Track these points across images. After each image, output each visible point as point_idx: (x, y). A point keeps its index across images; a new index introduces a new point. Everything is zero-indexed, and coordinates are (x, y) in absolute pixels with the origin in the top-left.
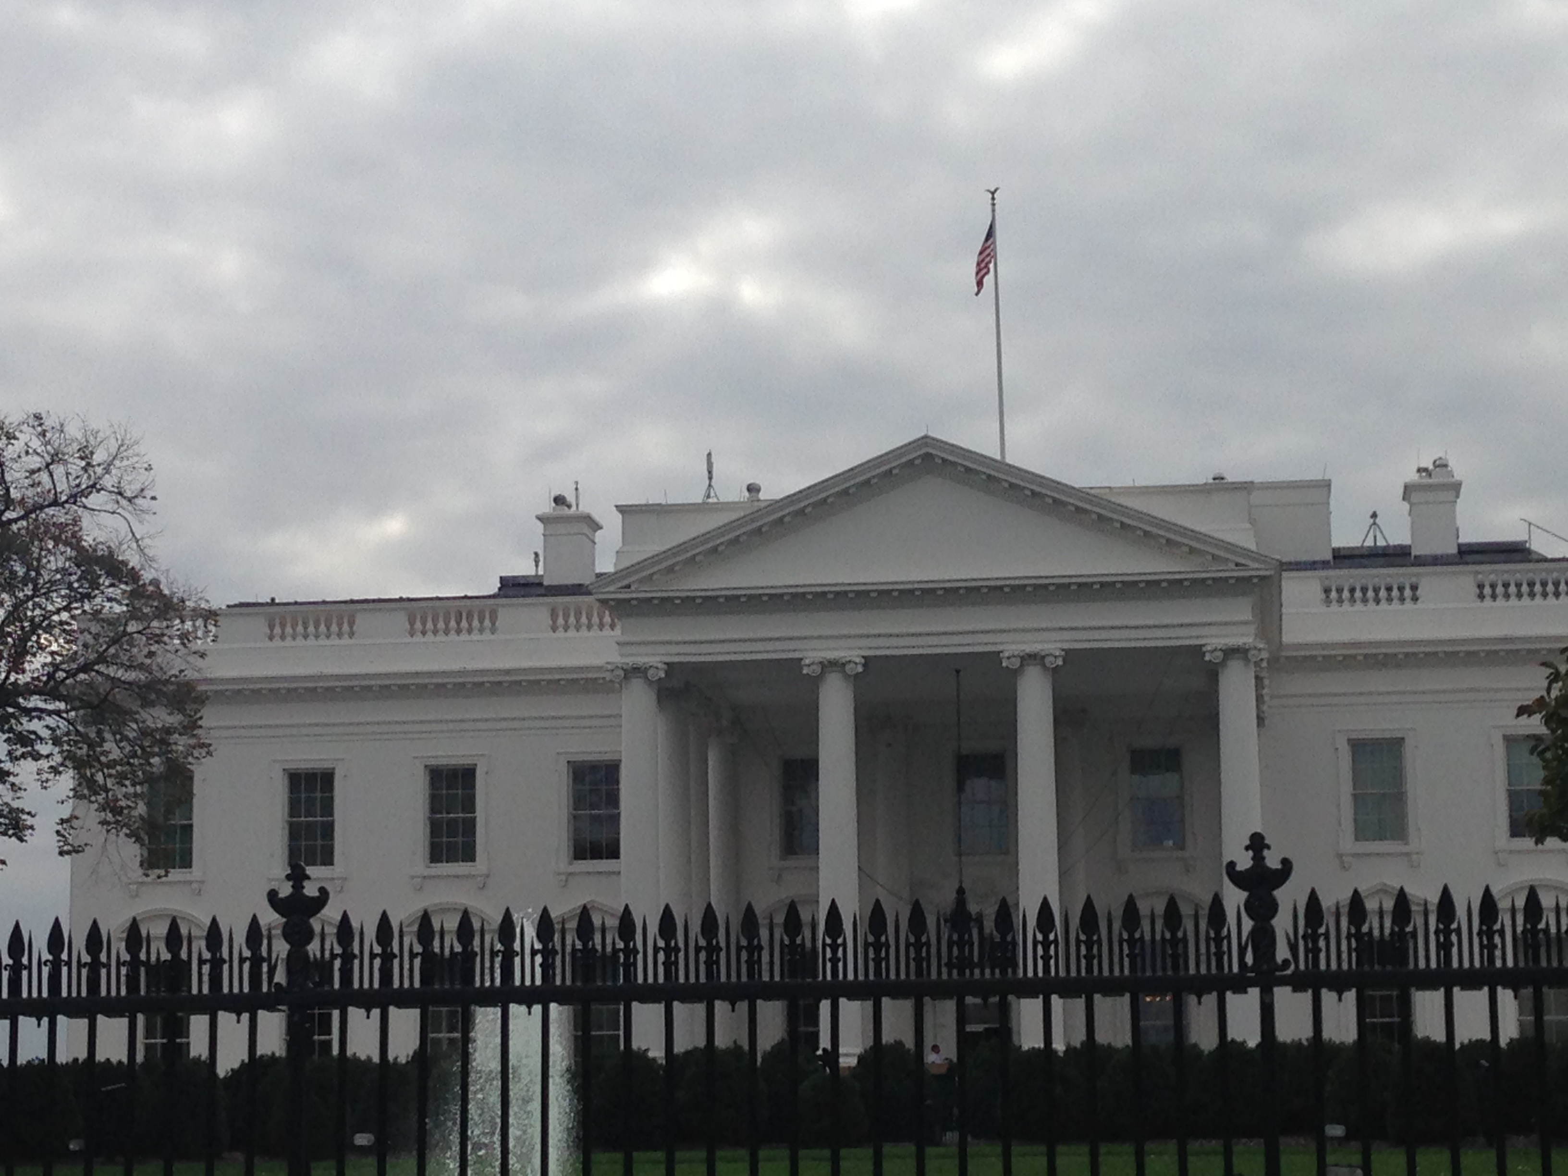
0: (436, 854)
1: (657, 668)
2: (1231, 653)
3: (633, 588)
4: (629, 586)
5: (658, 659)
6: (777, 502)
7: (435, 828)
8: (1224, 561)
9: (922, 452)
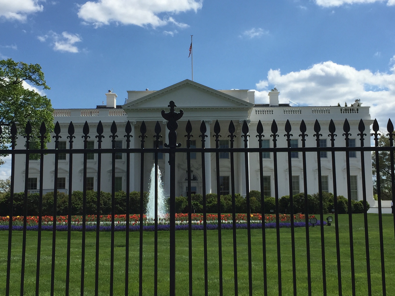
1: (135, 122)
3: (130, 107)
4: (129, 106)
5: (135, 120)
6: (158, 91)
8: (243, 104)
9: (186, 82)
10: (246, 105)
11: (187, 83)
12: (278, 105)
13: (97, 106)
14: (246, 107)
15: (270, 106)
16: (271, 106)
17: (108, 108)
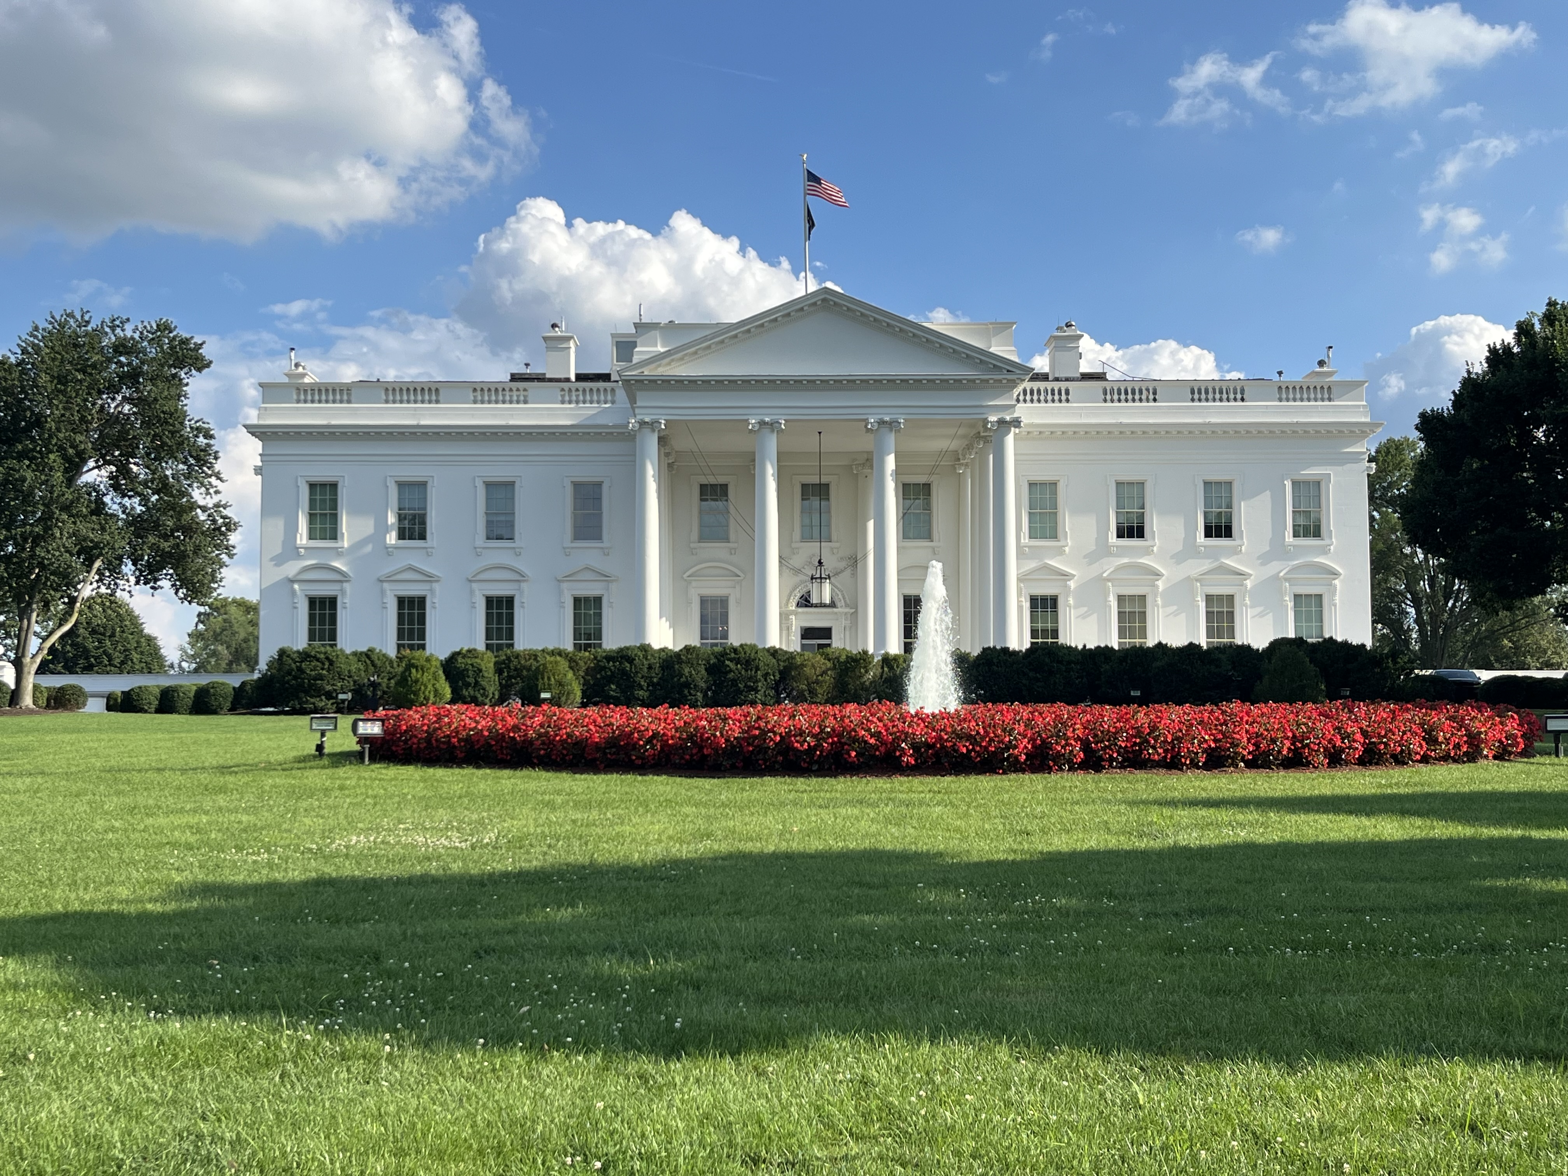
0: (491, 535)
1: (660, 423)
2: (1002, 423)
3: (645, 373)
5: (662, 417)
7: (489, 519)
8: (1000, 369)
9: (822, 298)
10: (1009, 372)
11: (824, 300)
12: (1079, 375)
13: (512, 375)
14: (1010, 376)
15: (1050, 378)
16: (1057, 379)
17: (551, 380)
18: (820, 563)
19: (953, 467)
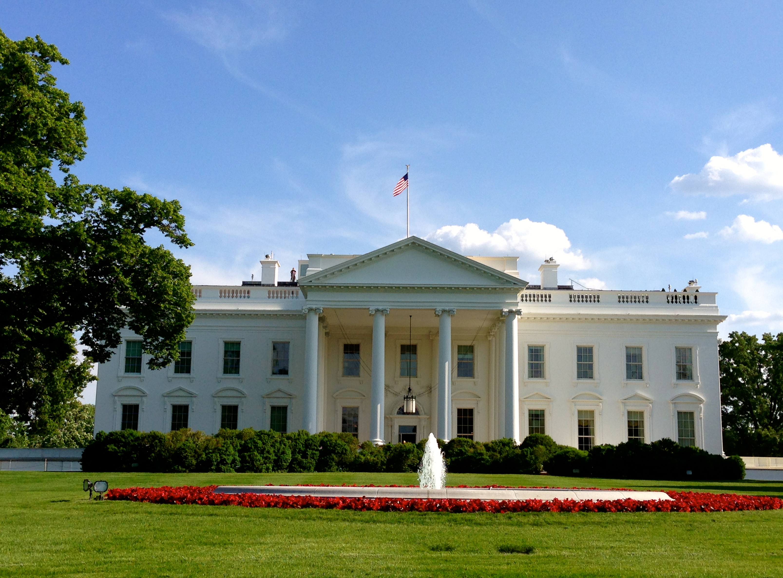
0: (226, 371)
1: (320, 309)
2: (511, 312)
3: (313, 282)
4: (311, 281)
5: (320, 306)
6: (362, 256)
7: (226, 362)
8: (510, 282)
9: (412, 241)
10: (514, 284)
11: (413, 243)
12: (557, 287)
13: (244, 282)
14: (516, 287)
15: (541, 288)
16: (545, 289)
17: (264, 285)
18: (410, 389)
19: (486, 337)
